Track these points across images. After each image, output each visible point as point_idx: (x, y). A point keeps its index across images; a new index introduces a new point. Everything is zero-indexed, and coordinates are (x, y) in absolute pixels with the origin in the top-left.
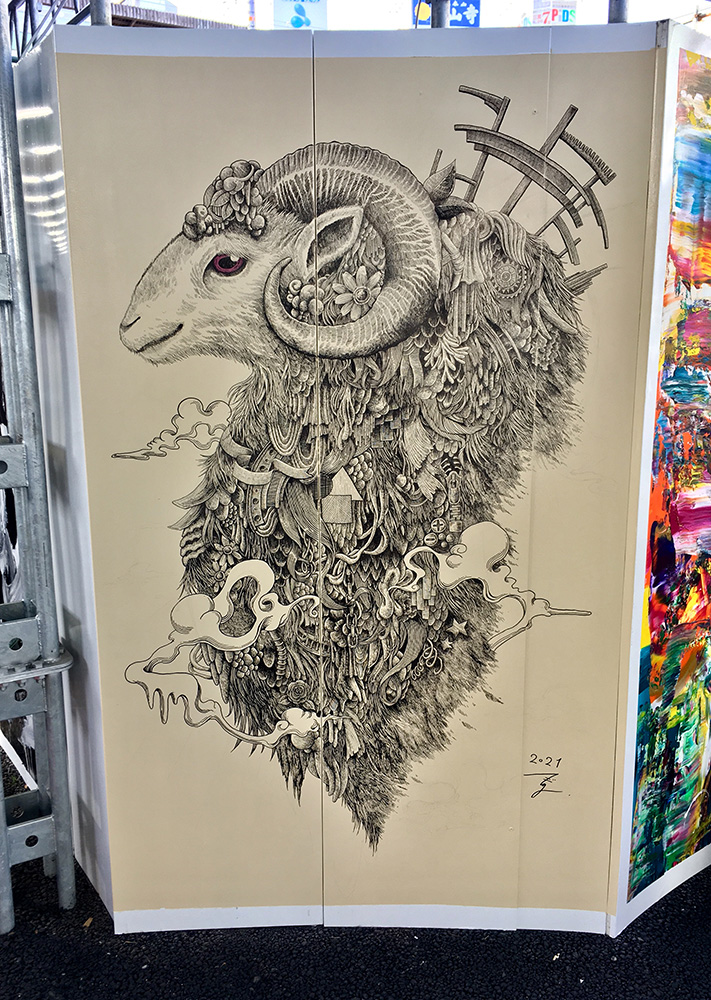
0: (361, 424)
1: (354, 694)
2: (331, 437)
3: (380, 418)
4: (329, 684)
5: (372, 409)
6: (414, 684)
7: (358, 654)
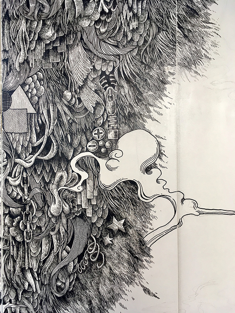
0: (34, 50)
1: (29, 285)
2: (10, 61)
3: (50, 44)
4: (8, 275)
5: (43, 36)
6: (81, 277)
7: (33, 248)
